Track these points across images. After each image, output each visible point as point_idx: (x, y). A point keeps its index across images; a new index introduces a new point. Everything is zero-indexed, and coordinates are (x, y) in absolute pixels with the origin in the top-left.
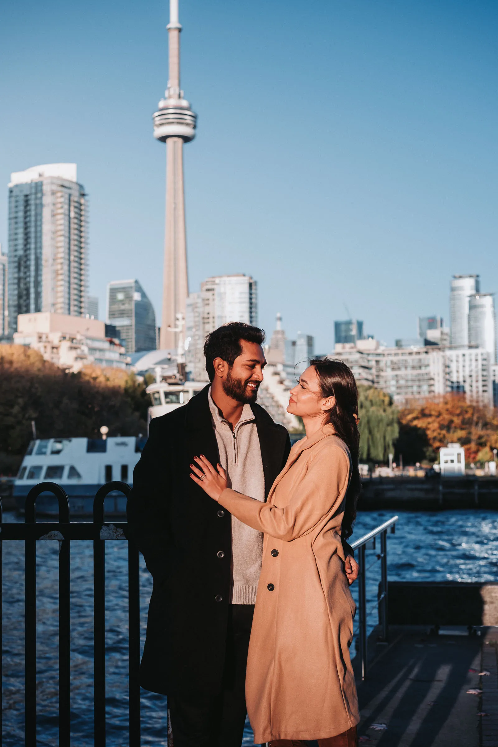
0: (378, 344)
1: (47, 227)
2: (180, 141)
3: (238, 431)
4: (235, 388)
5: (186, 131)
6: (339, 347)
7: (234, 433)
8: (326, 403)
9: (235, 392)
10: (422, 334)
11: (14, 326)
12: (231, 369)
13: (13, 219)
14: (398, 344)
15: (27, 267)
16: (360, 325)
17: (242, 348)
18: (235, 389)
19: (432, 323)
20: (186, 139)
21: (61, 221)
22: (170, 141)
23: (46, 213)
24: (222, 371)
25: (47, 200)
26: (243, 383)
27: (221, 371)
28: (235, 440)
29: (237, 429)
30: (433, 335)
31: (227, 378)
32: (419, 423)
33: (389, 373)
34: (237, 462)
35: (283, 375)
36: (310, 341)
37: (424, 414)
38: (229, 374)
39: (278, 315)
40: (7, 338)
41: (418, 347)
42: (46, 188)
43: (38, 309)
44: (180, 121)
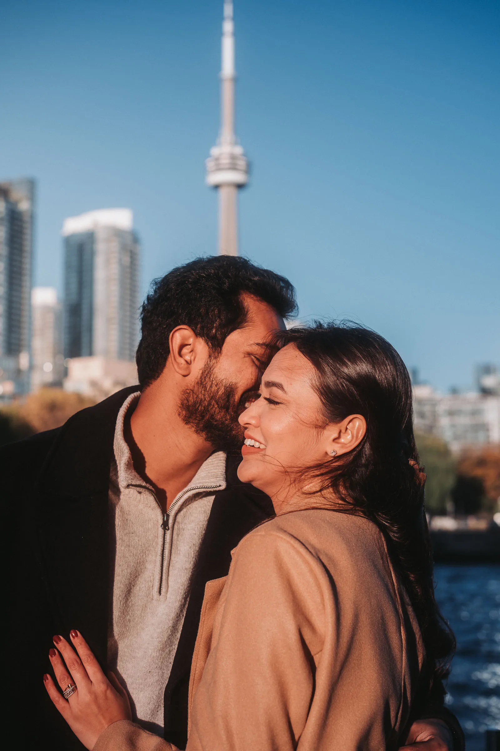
0: (434, 391)
1: (100, 275)
2: (233, 191)
3: (180, 510)
4: (216, 406)
5: (238, 177)
7: (168, 516)
8: (339, 437)
9: (212, 417)
10: (478, 380)
11: (65, 373)
12: (215, 358)
13: (68, 266)
14: (454, 391)
15: (80, 314)
17: (247, 312)
18: (215, 409)
19: (487, 370)
20: (240, 186)
21: (115, 269)
22: (224, 193)
24: (189, 361)
25: (100, 248)
26: (237, 397)
27: (186, 361)
28: (168, 533)
29: (176, 508)
30: (489, 382)
31: (201, 377)
32: (479, 472)
33: (444, 422)
34: (163, 590)
37: (482, 462)
38: (207, 372)
40: (58, 384)
41: (473, 395)
42: (101, 235)
43: (91, 353)
44: (233, 167)
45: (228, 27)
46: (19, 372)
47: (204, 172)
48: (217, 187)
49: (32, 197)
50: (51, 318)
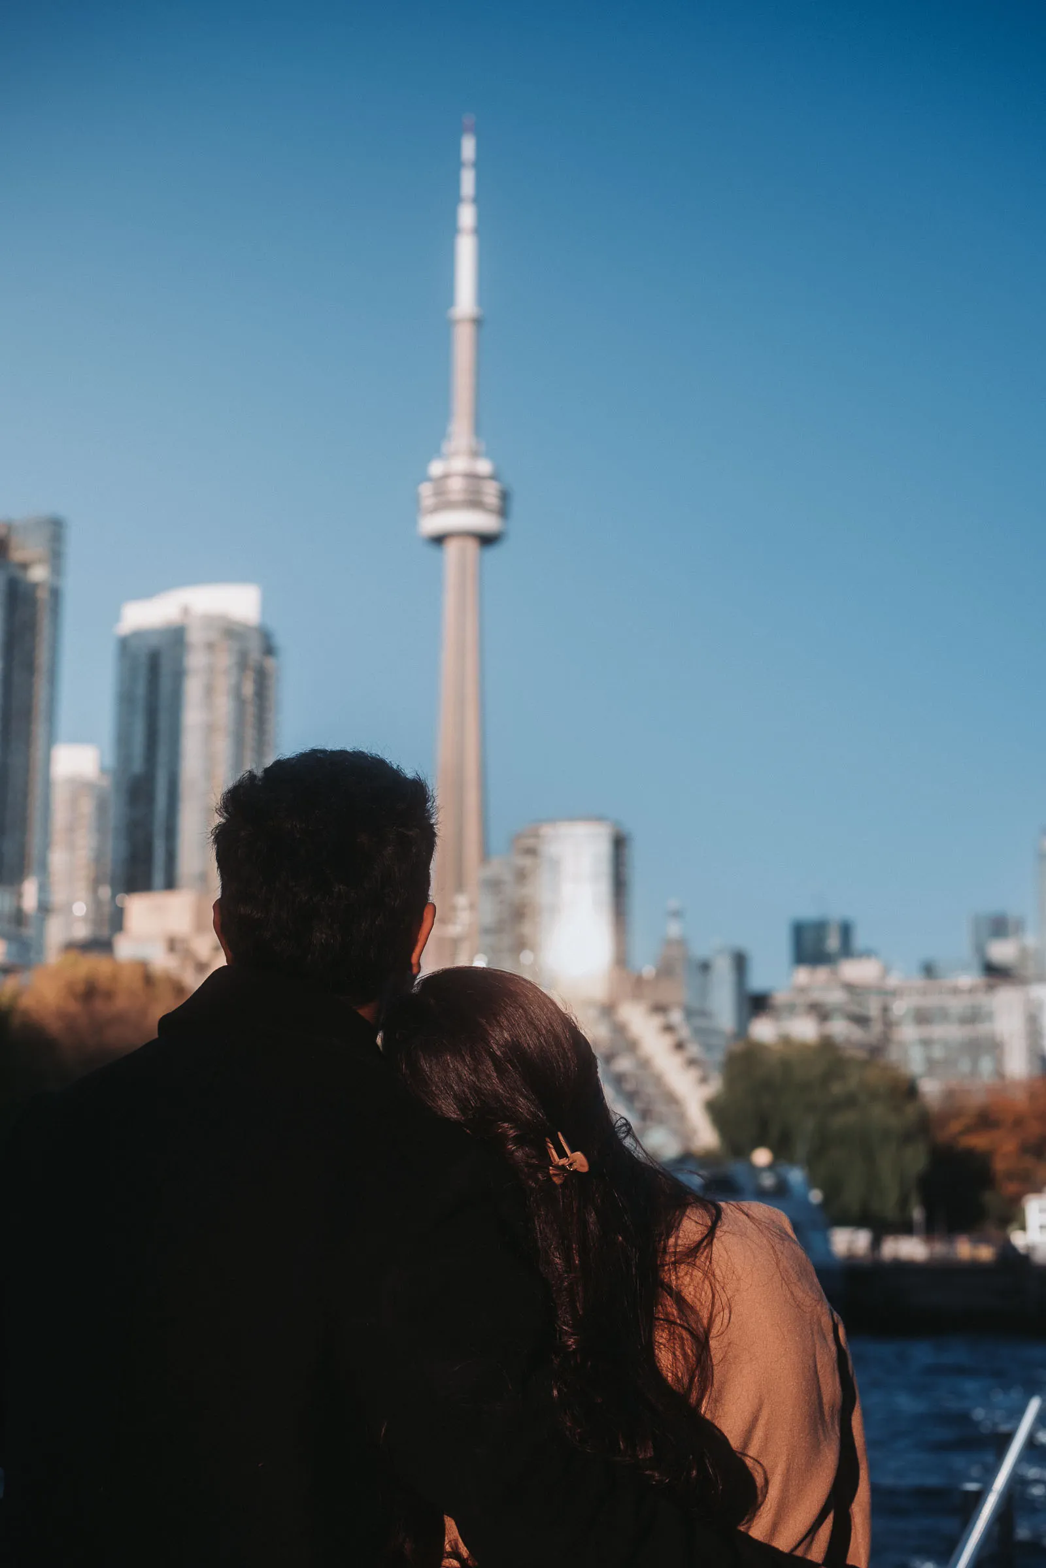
0: (886, 971)
1: (193, 717)
2: (471, 546)
5: (483, 521)
6: (803, 976)
10: (980, 949)
11: (117, 920)
13: (125, 699)
14: (929, 970)
15: (150, 799)
16: (846, 931)
19: (999, 927)
20: (486, 540)
21: (224, 705)
22: (452, 548)
23: (193, 689)
25: (196, 660)
30: (1002, 951)
32: (979, 1141)
33: (908, 1033)
35: (684, 1032)
36: (740, 962)
37: (986, 1120)
39: (673, 903)
40: (101, 944)
41: (968, 979)
42: (195, 636)
43: (170, 884)
44: (474, 503)
45: (467, 216)
46: (19, 918)
47: (415, 508)
48: (439, 540)
49: (56, 558)
50: (87, 807)
